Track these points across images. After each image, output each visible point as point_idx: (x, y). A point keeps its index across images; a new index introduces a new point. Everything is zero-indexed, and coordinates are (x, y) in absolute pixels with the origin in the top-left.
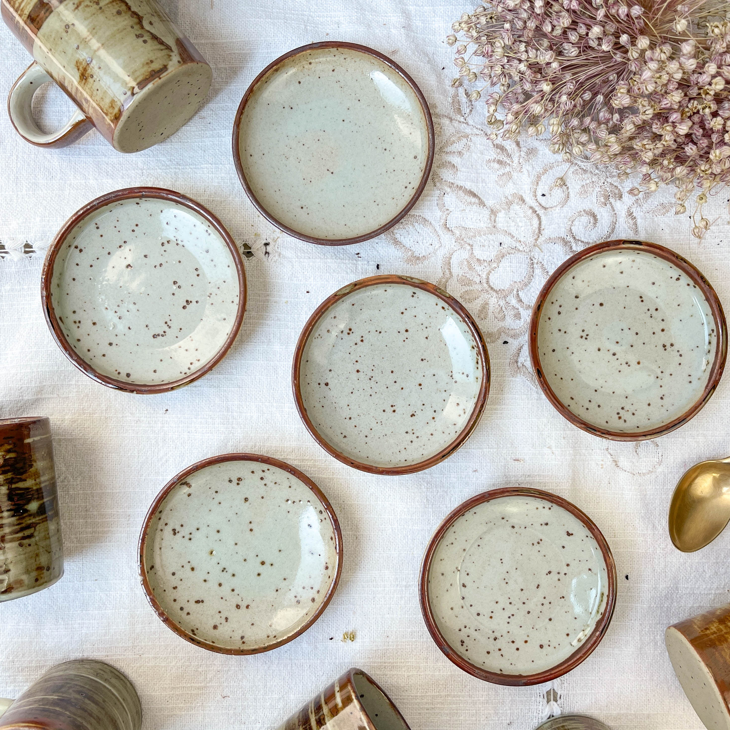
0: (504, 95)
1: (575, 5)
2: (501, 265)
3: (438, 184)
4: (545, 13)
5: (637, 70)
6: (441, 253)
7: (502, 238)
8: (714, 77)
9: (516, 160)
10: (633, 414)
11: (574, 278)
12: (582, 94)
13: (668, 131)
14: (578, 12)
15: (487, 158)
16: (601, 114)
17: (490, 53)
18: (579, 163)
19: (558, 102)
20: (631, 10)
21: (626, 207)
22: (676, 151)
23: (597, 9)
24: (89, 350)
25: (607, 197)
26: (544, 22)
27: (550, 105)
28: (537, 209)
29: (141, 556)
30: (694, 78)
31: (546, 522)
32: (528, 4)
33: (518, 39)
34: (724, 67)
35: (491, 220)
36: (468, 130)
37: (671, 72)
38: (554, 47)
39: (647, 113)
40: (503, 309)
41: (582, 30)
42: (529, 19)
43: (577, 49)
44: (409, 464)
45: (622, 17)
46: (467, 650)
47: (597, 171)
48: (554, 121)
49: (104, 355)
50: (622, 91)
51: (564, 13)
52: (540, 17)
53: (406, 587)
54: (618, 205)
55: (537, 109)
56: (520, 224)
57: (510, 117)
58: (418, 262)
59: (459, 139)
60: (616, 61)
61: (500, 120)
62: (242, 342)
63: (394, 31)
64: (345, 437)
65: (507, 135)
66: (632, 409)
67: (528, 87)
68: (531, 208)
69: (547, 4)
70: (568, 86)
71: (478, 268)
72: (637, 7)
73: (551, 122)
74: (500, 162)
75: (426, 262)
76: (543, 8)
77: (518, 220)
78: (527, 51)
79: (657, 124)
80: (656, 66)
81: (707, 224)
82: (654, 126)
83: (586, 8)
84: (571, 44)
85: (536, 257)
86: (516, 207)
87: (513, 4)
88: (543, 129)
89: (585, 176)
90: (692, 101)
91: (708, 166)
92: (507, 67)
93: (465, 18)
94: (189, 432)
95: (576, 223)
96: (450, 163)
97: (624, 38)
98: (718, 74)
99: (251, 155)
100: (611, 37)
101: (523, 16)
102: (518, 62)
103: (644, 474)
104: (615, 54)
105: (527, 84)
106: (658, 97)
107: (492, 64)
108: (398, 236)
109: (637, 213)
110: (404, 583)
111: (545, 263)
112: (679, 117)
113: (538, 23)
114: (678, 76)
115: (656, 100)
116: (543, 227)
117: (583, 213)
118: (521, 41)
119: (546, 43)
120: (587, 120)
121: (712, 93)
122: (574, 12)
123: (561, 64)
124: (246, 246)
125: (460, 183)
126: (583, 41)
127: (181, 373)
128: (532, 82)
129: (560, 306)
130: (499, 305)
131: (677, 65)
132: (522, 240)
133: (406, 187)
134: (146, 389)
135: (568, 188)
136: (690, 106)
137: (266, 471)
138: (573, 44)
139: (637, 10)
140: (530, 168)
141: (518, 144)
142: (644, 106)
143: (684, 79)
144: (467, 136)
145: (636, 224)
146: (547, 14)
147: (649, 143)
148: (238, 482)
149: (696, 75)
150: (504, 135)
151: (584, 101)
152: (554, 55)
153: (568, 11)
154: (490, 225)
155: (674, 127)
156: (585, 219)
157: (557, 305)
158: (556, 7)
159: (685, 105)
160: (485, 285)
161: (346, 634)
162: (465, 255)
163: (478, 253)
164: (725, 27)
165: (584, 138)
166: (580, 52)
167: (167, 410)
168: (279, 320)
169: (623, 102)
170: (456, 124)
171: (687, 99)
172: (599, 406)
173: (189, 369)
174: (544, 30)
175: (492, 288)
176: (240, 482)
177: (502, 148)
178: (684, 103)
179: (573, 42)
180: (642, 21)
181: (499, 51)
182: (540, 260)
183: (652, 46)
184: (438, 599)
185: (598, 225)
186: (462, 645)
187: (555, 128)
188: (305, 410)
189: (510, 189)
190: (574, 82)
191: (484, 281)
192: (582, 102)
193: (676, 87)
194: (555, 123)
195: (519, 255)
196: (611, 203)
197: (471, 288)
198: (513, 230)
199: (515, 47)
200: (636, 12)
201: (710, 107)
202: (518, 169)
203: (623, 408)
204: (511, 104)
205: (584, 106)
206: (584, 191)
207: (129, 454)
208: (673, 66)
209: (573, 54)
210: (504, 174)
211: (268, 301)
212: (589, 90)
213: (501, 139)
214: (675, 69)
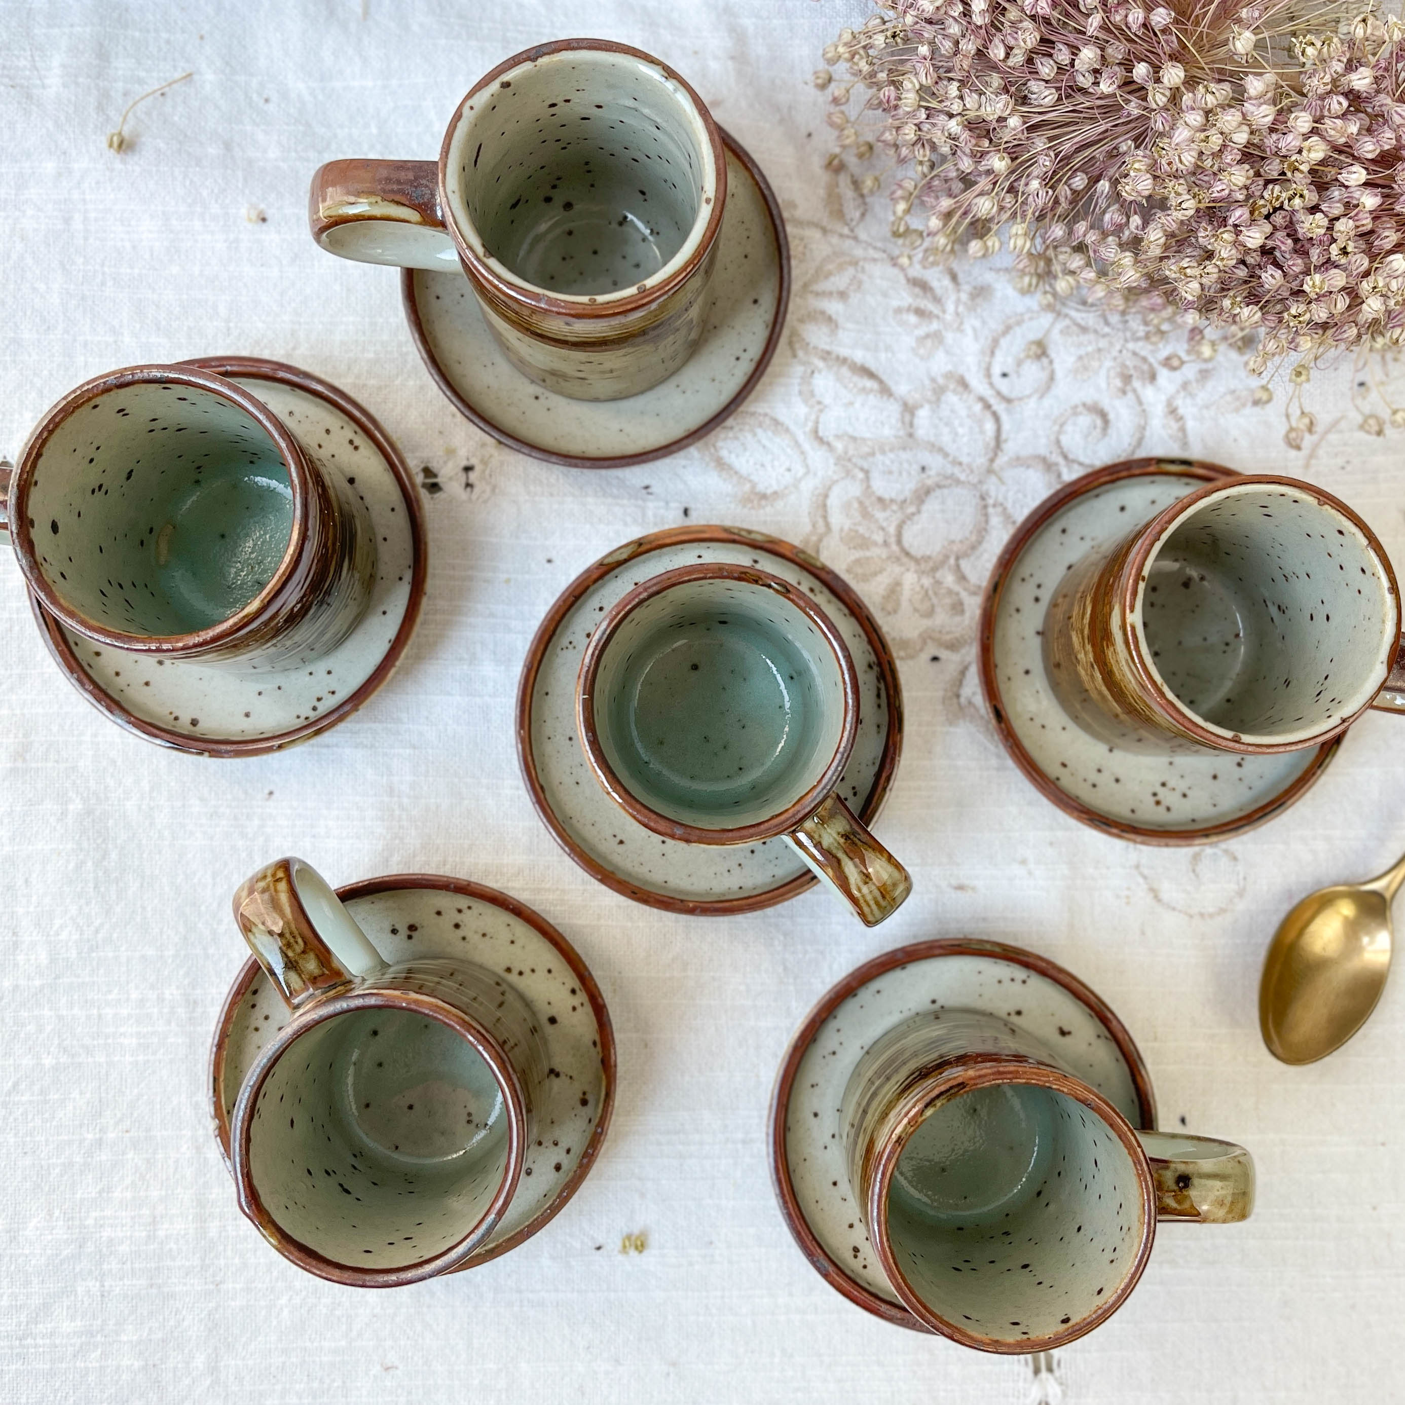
0: (924, 182)
1: (1044, 7)
2: (925, 508)
3: (800, 353)
4: (993, 24)
5: (1167, 128)
6: (808, 486)
7: (927, 458)
8: (1306, 137)
9: (950, 307)
10: (1185, 796)
11: (1064, 531)
12: (1069, 179)
13: (1225, 241)
14: (1053, 22)
15: (895, 303)
16: (1107, 217)
17: (893, 102)
18: (1073, 313)
19: (1023, 193)
20: (1151, 17)
21: (1163, 398)
22: (1246, 282)
23: (1088, 16)
24: (117, 674)
25: (1127, 379)
26: (991, 41)
27: (1009, 198)
28: (993, 401)
29: (215, 1080)
30: (1270, 141)
31: (1018, 1008)
32: (960, 8)
33: (943, 74)
34: (1326, 120)
35: (903, 422)
36: (859, 252)
37: (1226, 130)
38: (1013, 89)
39: (1184, 206)
40: (930, 593)
41: (1063, 55)
42: (964, 36)
43: (1054, 91)
44: (746, 895)
45: (1134, 28)
46: (865, 1267)
47: (1107, 330)
48: (1019, 228)
49: (147, 684)
50: (1136, 166)
51: (1028, 24)
52: (983, 31)
53: (744, 1142)
54: (1149, 393)
55: (984, 206)
56: (960, 431)
57: (935, 223)
58: (763, 502)
59: (841, 268)
60: (1129, 115)
61: (915, 231)
62: (419, 658)
63: (713, 65)
64: (621, 842)
65: (931, 259)
66: (1182, 786)
67: (966, 164)
68: (981, 399)
69: (997, 9)
70: (1041, 162)
71: (880, 515)
72: (1161, 10)
73: (1014, 231)
74: (920, 313)
75: (780, 504)
76: (987, 15)
77: (956, 422)
78: (961, 98)
79: (1206, 230)
80: (1199, 118)
81: (1312, 423)
82: (1201, 234)
83: (1067, 15)
84: (1043, 83)
85: (993, 493)
86: (951, 398)
87: (931, 8)
88: (997, 245)
89: (1084, 338)
90: (1270, 186)
91: (1302, 308)
92: (925, 127)
93: (847, 37)
94: (314, 836)
95: (1069, 428)
96: (823, 313)
97: (1141, 70)
98: (1314, 131)
99: (438, 298)
100: (1117, 68)
101: (951, 31)
102: (946, 118)
103: (1211, 916)
104: (1128, 101)
105: (965, 158)
106: (1206, 178)
107: (897, 123)
108: (724, 453)
109: (1186, 407)
110: (740, 1135)
111: (1009, 505)
112: (1247, 215)
113: (979, 42)
114: (1241, 138)
115: (1203, 184)
116: (1004, 436)
117: (1080, 409)
118: (950, 79)
119: (996, 80)
120: (1081, 227)
121: (1305, 168)
122: (1047, 21)
123: (1025, 118)
124: (428, 472)
125: (844, 352)
126: (1065, 78)
127: (298, 717)
128: (973, 155)
129: (1039, 586)
130: (922, 587)
131: (1238, 116)
132: (965, 460)
133: (738, 359)
134: (229, 747)
135: (1051, 362)
136: (1266, 195)
137: (465, 911)
138: (1047, 82)
139: (1161, 17)
140: (977, 323)
141: (954, 277)
142: (1178, 194)
143: (1253, 144)
144: (855, 263)
145: (1183, 430)
146: (995, 26)
147: (1192, 264)
148: (409, 933)
149: (1274, 136)
150: (925, 258)
151: (1074, 192)
152: (1012, 102)
153: (1033, 18)
154: (901, 433)
155: (1238, 233)
156: (1085, 420)
157: (1032, 583)
158: (1013, 14)
159: (1258, 194)
160: (895, 548)
161: (629, 1237)
162: (854, 489)
163: (880, 486)
164: (1329, 45)
165: (1077, 262)
166: (1060, 99)
167: (271, 793)
168: (492, 615)
169: (1139, 188)
170: (835, 240)
171: (1261, 183)
172: (1117, 780)
173: (315, 709)
174: (992, 55)
175: (907, 554)
176: (413, 934)
177: (922, 286)
178: (1256, 189)
179: (1048, 78)
180: (1174, 38)
181: (910, 98)
182: (1000, 499)
183: (1191, 82)
184: (807, 1163)
185: (1110, 431)
186: (856, 1257)
187: (1020, 242)
188: (542, 787)
189: (940, 364)
190: (1052, 154)
191: (892, 540)
192: (1069, 192)
193: (1238, 158)
194: (1020, 232)
195: (958, 490)
196: (1134, 391)
197: (868, 554)
198: (946, 439)
199: (940, 89)
200: (1159, 19)
201: (1301, 196)
202: (955, 325)
203: (1163, 785)
204: (937, 198)
205: (1073, 202)
206: (1083, 366)
207: (196, 881)
208: (1229, 118)
209: (1046, 100)
210: (927, 336)
211: (470, 578)
212: (1083, 171)
213: (918, 267)
214: (1234, 124)
